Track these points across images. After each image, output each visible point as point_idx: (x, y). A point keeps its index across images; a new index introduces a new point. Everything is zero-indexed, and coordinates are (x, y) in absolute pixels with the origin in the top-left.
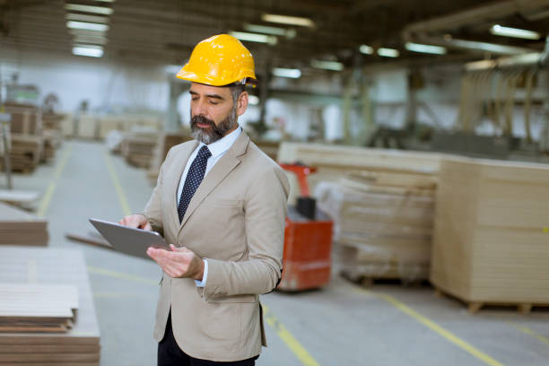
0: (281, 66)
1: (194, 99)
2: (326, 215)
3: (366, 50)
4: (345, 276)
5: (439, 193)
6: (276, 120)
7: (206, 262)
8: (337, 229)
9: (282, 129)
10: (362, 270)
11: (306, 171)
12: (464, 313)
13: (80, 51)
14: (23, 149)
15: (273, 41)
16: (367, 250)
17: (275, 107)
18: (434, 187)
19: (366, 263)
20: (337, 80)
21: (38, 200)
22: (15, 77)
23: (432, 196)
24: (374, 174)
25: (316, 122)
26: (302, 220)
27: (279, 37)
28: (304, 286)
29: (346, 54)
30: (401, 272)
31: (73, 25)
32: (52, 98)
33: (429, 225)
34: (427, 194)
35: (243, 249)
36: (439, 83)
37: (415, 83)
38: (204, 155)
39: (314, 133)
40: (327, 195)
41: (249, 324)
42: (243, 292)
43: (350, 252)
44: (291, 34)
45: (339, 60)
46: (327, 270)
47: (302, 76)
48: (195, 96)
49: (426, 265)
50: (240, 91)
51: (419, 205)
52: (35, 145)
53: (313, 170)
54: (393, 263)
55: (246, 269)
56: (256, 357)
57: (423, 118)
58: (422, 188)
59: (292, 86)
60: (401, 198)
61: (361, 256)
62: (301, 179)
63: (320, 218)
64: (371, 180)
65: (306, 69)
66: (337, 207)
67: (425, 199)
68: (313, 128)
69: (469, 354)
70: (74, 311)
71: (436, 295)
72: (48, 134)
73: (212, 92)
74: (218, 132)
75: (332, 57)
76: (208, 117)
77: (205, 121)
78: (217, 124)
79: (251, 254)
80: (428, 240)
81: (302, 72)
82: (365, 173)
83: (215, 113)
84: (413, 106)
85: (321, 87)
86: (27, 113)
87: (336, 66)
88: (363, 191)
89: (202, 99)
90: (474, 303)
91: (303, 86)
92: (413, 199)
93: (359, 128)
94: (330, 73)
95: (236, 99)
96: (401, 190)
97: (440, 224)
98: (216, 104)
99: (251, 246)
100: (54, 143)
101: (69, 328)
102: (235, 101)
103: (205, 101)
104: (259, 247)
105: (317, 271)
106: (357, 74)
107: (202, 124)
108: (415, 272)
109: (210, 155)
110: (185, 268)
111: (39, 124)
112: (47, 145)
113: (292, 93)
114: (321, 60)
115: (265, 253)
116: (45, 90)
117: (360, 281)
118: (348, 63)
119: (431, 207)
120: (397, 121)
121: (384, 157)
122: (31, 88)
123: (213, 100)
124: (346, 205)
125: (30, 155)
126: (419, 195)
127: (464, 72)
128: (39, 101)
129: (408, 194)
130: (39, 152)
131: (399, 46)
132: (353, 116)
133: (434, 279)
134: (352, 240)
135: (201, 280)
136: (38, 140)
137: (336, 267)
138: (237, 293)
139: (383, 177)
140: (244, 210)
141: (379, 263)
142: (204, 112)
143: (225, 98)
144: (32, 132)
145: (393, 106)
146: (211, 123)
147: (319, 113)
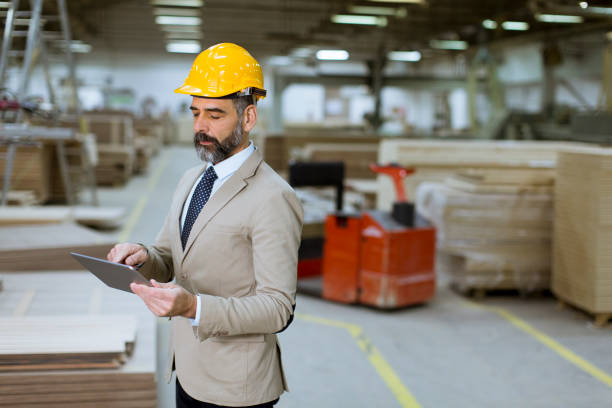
0: (397, 49)
1: (197, 115)
2: (428, 222)
3: (489, 24)
4: (454, 288)
5: (558, 189)
6: (396, 110)
7: (199, 298)
8: (441, 236)
9: (403, 119)
10: (471, 281)
11: (402, 173)
12: (590, 326)
13: (176, 47)
14: (111, 161)
15: (382, 22)
16: (477, 258)
17: (392, 97)
18: (551, 183)
19: (475, 273)
20: (461, 61)
21: (125, 216)
22: (109, 81)
23: (551, 193)
24: (480, 172)
25: (441, 109)
26: (399, 229)
27: (388, 17)
28: (404, 302)
29: (469, 30)
30: (517, 281)
31: (163, 20)
32: (149, 102)
33: (547, 226)
34: (544, 192)
35: (249, 282)
36: (580, 56)
37: (551, 59)
38: (210, 178)
39: (440, 123)
40: (428, 200)
41: (260, 364)
42: (247, 331)
43: (458, 261)
44: (401, 13)
45: (461, 38)
46: (431, 283)
47: (422, 59)
48: (196, 112)
49: (547, 273)
50: (245, 103)
51: (534, 204)
52: (124, 156)
53: (410, 171)
54: (508, 272)
55: (248, 306)
56: (275, 402)
57: (563, 97)
58: (537, 185)
59: (411, 72)
60: (513, 198)
61: (470, 265)
62: (398, 182)
63: (420, 225)
64: (479, 179)
65: (426, 51)
66: (440, 212)
67: (543, 197)
68: (439, 116)
69: (588, 375)
70: (127, 344)
71: (559, 306)
72: (140, 142)
73: (212, 105)
74: (224, 151)
75: (453, 36)
76: (210, 134)
77: (206, 138)
78: (220, 141)
79: (258, 288)
80: (547, 244)
81: (422, 54)
82: (471, 172)
83: (218, 129)
84: (550, 85)
85: (444, 70)
86: (115, 121)
87: (459, 45)
88: (468, 191)
89: (201, 115)
90: (600, 314)
91: (424, 71)
92: (528, 198)
93: (489, 114)
94: (453, 53)
95: (241, 111)
96: (514, 189)
97: (559, 225)
98: (218, 118)
99: (258, 279)
100: (148, 151)
101: (123, 363)
102: (240, 115)
103: (205, 115)
104: (267, 280)
105: (419, 285)
106: (482, 52)
107: (204, 141)
108: (533, 282)
109: (216, 177)
110: (169, 306)
111: (130, 132)
112: (140, 154)
113: (411, 80)
114: (441, 39)
115: (272, 286)
116: (142, 93)
117: (471, 294)
118: (472, 41)
119: (549, 206)
120: (533, 104)
121: (498, 150)
122: (127, 93)
123: (215, 114)
124: (449, 209)
125: (121, 167)
126: (534, 193)
127: (607, 42)
128: (135, 106)
129: (522, 193)
130: (130, 162)
131: (526, 18)
132: (481, 101)
133: (556, 289)
134: (459, 247)
135: (193, 317)
136: (129, 150)
137: (442, 278)
138: (239, 332)
139: (492, 176)
140: (249, 238)
141: (492, 273)
142: (205, 129)
143: (227, 111)
144: (122, 141)
145: (526, 87)
146: (213, 140)
147: (444, 98)
